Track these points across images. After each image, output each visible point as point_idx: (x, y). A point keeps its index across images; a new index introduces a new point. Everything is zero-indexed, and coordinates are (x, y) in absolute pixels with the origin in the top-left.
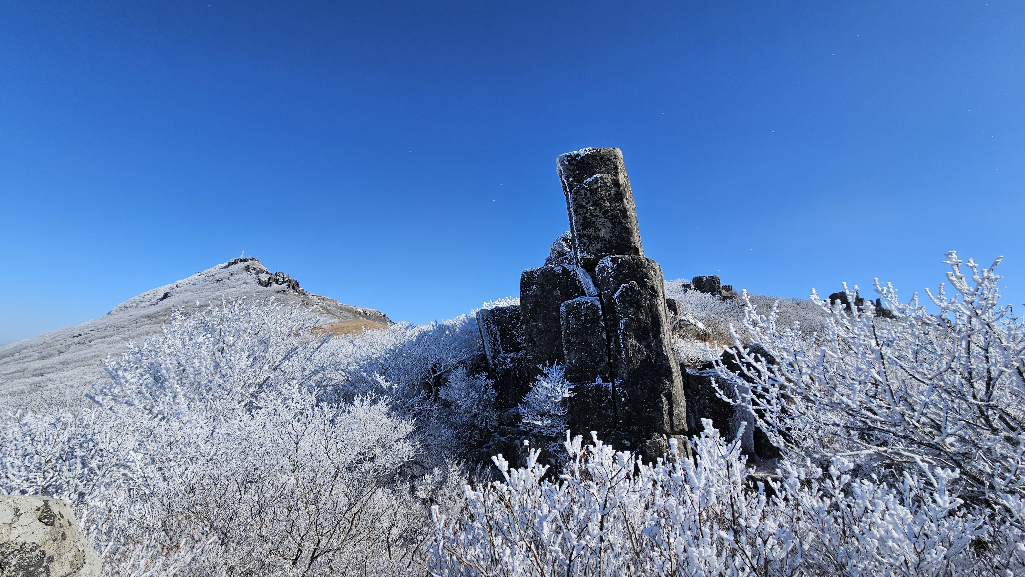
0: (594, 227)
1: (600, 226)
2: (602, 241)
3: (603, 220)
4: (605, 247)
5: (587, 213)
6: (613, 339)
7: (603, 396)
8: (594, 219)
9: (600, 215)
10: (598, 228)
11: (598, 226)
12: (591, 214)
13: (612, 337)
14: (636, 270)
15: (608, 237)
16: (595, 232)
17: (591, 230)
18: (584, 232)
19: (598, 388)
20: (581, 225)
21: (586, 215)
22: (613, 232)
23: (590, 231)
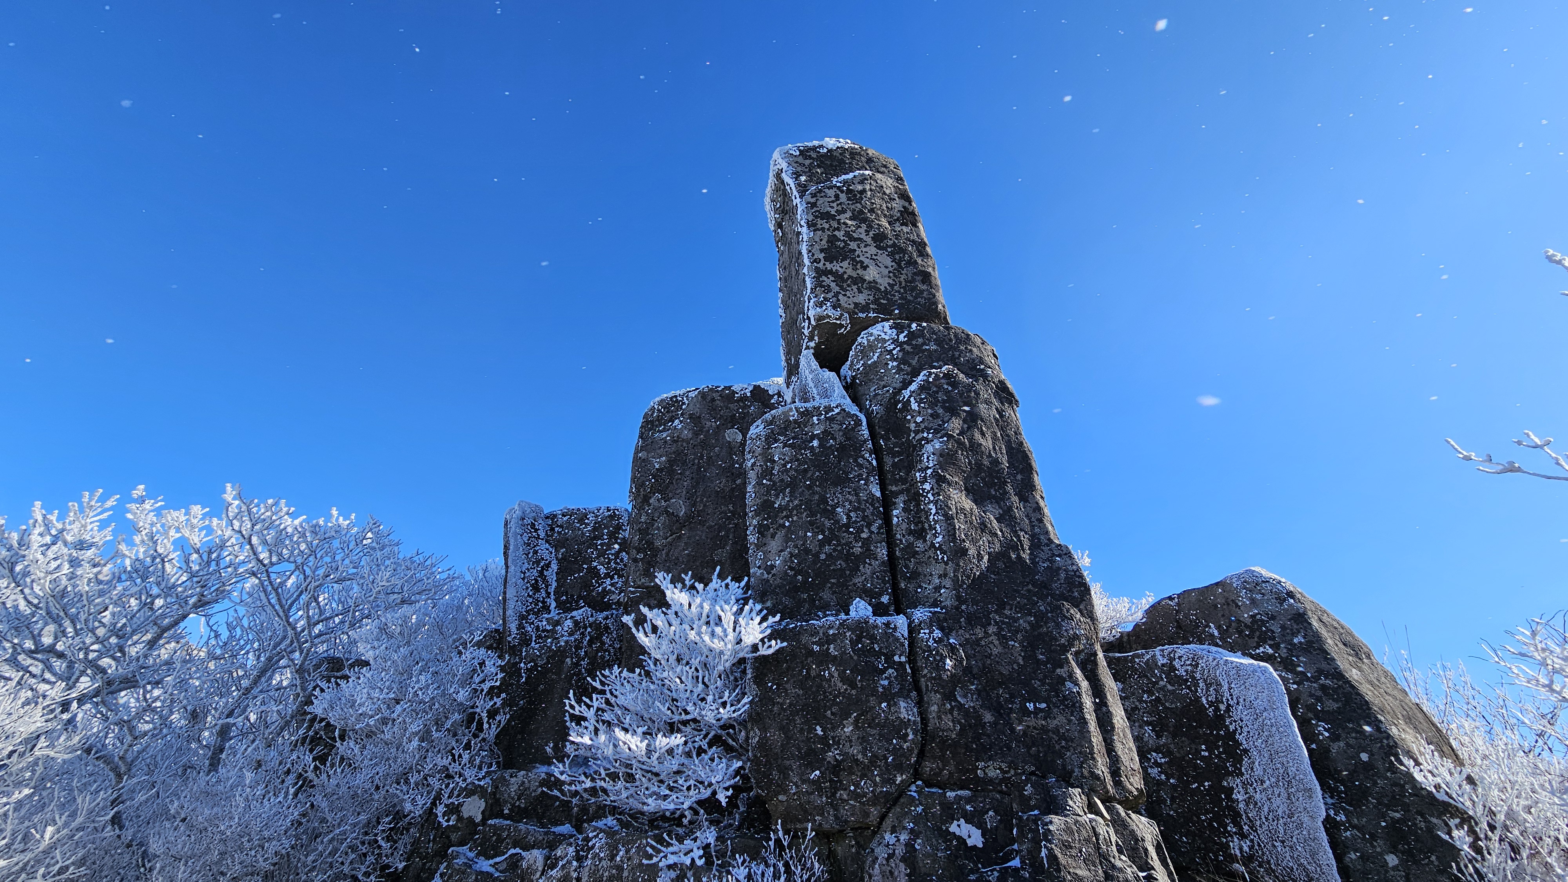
0: (853, 259)
1: (867, 262)
2: (870, 289)
3: (872, 250)
4: (876, 301)
5: (838, 229)
6: (900, 501)
7: (878, 654)
8: (853, 245)
9: (869, 240)
10: (862, 262)
11: (862, 258)
12: (847, 234)
13: (896, 494)
14: (956, 349)
15: (883, 283)
16: (855, 269)
17: (845, 264)
18: (829, 266)
19: (861, 628)
20: (822, 251)
21: (836, 233)
22: (895, 276)
23: (843, 267)
